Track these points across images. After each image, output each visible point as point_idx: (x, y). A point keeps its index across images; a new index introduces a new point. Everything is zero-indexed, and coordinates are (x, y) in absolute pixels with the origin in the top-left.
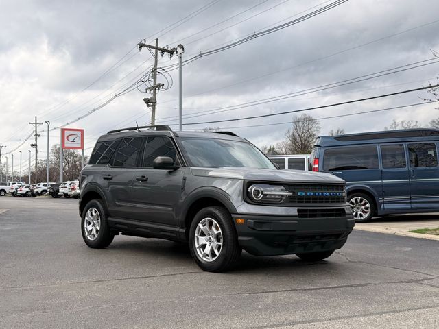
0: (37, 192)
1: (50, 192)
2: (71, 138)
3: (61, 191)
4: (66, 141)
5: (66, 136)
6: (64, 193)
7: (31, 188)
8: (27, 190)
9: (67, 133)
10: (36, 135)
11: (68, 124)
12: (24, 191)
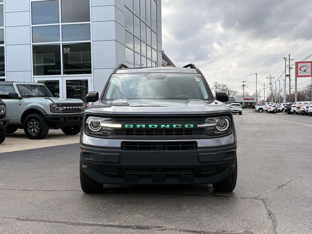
0: (279, 110)
1: (286, 110)
2: (303, 69)
3: (293, 109)
4: (299, 71)
5: (299, 67)
6: (294, 110)
7: (276, 107)
8: (274, 108)
9: (300, 65)
10: (290, 68)
11: (307, 58)
12: (272, 109)
